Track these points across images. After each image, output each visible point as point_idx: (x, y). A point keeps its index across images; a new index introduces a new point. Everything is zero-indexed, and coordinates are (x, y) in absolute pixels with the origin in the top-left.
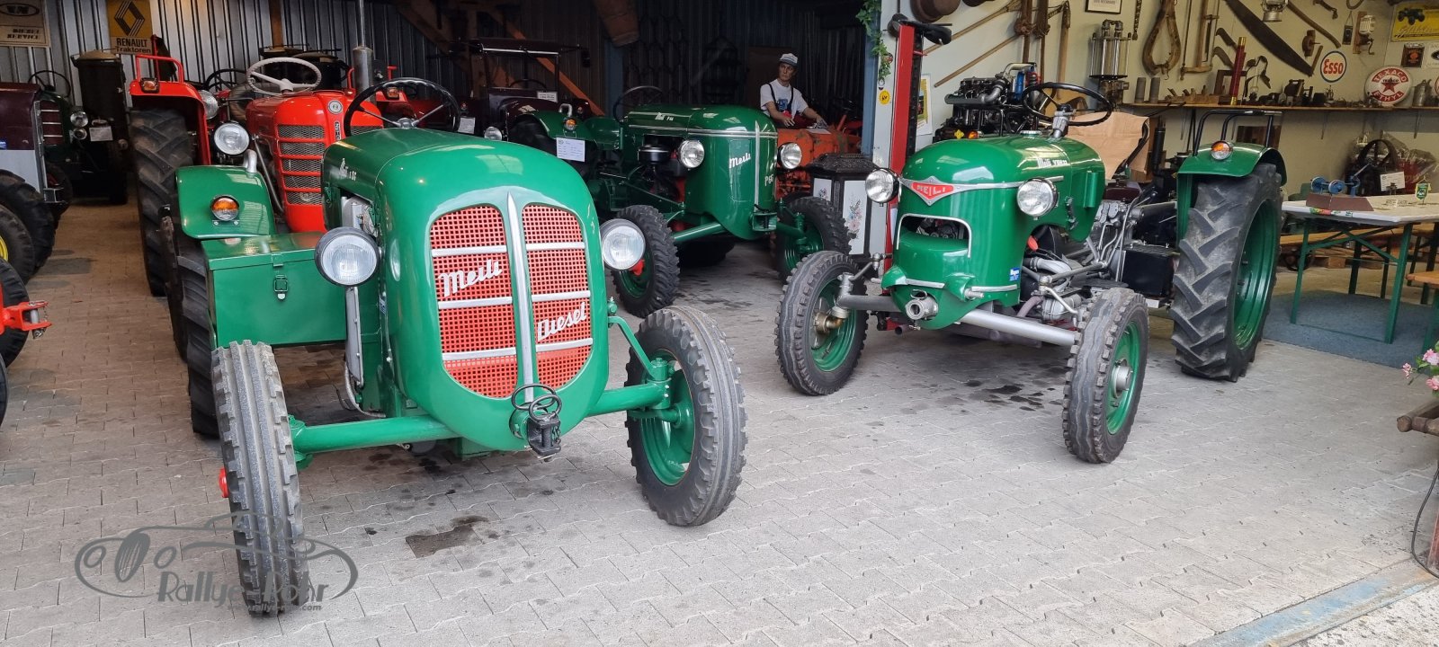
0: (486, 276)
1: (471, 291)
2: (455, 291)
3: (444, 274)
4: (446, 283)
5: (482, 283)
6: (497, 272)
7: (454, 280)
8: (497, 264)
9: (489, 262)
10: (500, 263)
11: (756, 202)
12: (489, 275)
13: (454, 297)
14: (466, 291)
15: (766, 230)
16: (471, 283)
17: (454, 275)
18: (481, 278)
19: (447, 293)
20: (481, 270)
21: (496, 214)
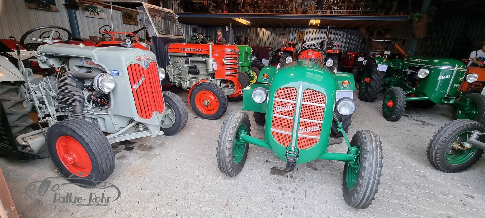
0: (287, 109)
1: (282, 113)
2: (278, 112)
3: (276, 106)
4: (276, 109)
5: (286, 111)
6: (291, 109)
7: (278, 108)
8: (291, 106)
9: (289, 105)
10: (293, 106)
11: (447, 92)
12: (288, 109)
13: (277, 113)
14: (281, 112)
15: (448, 103)
16: (282, 110)
17: (279, 107)
18: (286, 110)
19: (276, 112)
20: (286, 107)
21: (296, 90)
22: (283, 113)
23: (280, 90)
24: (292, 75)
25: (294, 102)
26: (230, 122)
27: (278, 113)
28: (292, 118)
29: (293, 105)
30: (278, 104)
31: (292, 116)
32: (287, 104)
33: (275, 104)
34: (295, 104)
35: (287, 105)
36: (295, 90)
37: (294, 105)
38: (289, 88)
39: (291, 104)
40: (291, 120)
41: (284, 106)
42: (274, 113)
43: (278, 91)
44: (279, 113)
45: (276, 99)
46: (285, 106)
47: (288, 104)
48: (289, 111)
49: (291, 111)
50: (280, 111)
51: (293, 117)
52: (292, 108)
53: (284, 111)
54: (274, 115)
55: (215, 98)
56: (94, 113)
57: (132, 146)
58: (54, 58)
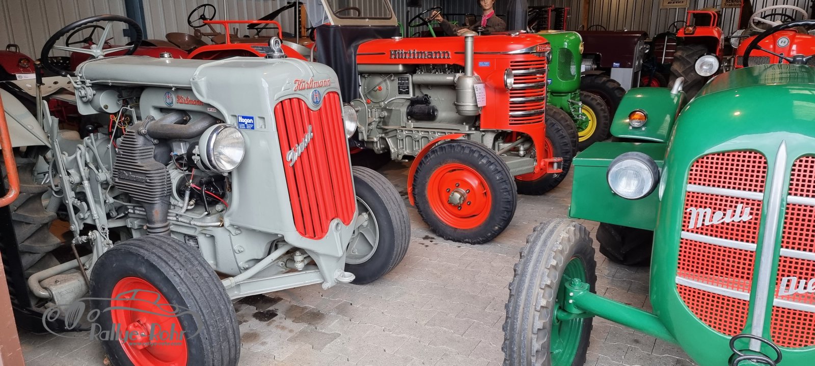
0: (733, 219)
1: (714, 229)
2: (699, 225)
3: (693, 209)
4: (693, 216)
5: (728, 224)
6: (746, 217)
7: (700, 216)
8: (748, 210)
9: (740, 206)
10: (752, 209)
12: (737, 219)
13: (696, 231)
14: (710, 228)
16: (716, 222)
17: (701, 211)
18: (728, 219)
19: (691, 226)
20: (729, 212)
21: (763, 160)
22: (719, 230)
23: (705, 160)
24: (737, 113)
25: (758, 196)
26: (541, 252)
27: (700, 231)
28: (752, 247)
29: (753, 204)
30: (699, 204)
31: (750, 239)
32: (734, 204)
33: (690, 203)
34: (759, 203)
35: (731, 206)
36: (761, 158)
37: (757, 208)
38: (737, 154)
39: (747, 202)
40: (749, 253)
41: (723, 207)
42: (686, 228)
43: (700, 164)
44: (703, 230)
45: (692, 188)
46: (725, 210)
47: (737, 202)
48: (741, 224)
49: (747, 225)
50: (707, 223)
51: (753, 242)
52: (751, 214)
53: (723, 223)
54: (686, 235)
55: (481, 183)
56: (192, 223)
57: (271, 308)
58: (108, 91)
